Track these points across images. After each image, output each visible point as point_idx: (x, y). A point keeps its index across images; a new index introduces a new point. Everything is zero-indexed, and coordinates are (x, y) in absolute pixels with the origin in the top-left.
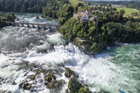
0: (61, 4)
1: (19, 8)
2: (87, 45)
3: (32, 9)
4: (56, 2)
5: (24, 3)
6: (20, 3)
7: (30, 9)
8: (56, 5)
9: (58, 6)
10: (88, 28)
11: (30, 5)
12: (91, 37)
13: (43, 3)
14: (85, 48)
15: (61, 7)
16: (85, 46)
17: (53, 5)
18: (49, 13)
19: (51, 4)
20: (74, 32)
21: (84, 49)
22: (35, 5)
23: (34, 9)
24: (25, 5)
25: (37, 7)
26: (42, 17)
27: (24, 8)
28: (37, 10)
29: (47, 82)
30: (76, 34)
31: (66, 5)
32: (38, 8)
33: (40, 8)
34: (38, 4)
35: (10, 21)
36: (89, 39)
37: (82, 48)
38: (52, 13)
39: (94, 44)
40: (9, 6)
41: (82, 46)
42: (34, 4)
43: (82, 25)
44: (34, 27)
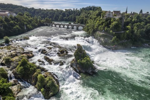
1: (57, 18)
2: (106, 39)
3: (67, 18)
5: (62, 14)
6: (59, 14)
7: (66, 18)
10: (110, 23)
11: (66, 15)
12: (111, 31)
13: (78, 13)
14: (104, 40)
16: (104, 39)
18: (81, 20)
20: (96, 26)
21: (103, 42)
22: (71, 15)
23: (69, 18)
24: (62, 15)
25: (72, 17)
26: (74, 23)
27: (61, 18)
28: (71, 19)
29: (59, 52)
30: (97, 28)
33: (75, 17)
34: (73, 14)
35: (47, 22)
36: (109, 33)
37: (101, 41)
38: (83, 20)
39: (114, 38)
40: (50, 16)
41: (101, 39)
43: (104, 21)
44: (64, 27)
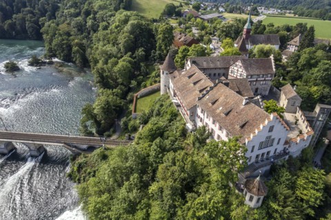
0: (105, 11)
3: (6, 27)
4: (90, 4)
8: (87, 13)
9: (94, 18)
13: (46, 7)
15: (105, 23)
17: (78, 15)
18: (60, 45)
19: (72, 10)
22: (19, 11)
23: (12, 26)
25: (24, 19)
26: (31, 64)
31: (121, 15)
32: (27, 23)
34: (28, 8)
38: (69, 47)
42: (13, 8)
